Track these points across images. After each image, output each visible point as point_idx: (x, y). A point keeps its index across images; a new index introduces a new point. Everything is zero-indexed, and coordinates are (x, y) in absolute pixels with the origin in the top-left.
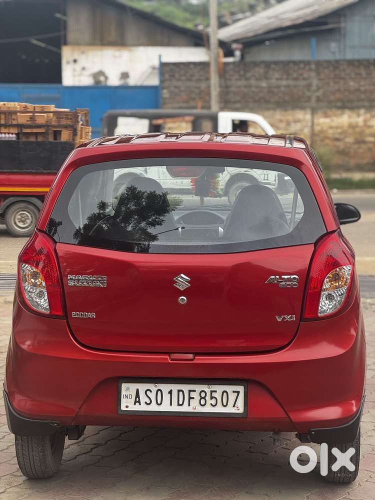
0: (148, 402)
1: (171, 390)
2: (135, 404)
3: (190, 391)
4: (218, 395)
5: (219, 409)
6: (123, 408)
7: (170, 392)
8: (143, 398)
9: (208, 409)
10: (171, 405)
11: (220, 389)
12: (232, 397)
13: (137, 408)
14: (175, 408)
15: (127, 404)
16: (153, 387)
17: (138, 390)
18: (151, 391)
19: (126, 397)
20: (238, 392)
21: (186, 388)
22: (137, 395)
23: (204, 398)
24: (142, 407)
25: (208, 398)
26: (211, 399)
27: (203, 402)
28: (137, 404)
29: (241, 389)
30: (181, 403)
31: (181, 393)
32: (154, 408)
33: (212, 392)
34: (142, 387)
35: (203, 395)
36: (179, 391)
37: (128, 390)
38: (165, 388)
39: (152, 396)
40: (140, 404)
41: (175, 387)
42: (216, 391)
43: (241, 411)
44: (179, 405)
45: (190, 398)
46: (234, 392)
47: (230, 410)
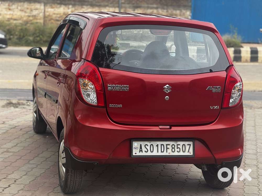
0: (146, 151)
1: (158, 145)
2: (140, 152)
3: (167, 145)
4: (180, 147)
5: (181, 153)
6: (134, 154)
7: (157, 146)
8: (144, 149)
9: (176, 154)
10: (158, 152)
11: (181, 143)
12: (187, 147)
13: (141, 154)
14: (160, 154)
15: (136, 152)
17: (141, 145)
18: (147, 145)
19: (135, 148)
20: (190, 145)
21: (165, 143)
22: (141, 147)
23: (174, 148)
24: (144, 154)
25: (176, 148)
27: (173, 150)
28: (141, 152)
29: (191, 143)
30: (162, 151)
31: (162, 146)
32: (149, 154)
33: (177, 145)
34: (143, 143)
35: (173, 146)
36: (161, 145)
38: (155, 143)
39: (148, 148)
40: (142, 152)
41: (159, 143)
42: (179, 145)
43: (192, 154)
44: (162, 152)
45: (167, 148)
46: (188, 145)
47: (186, 154)
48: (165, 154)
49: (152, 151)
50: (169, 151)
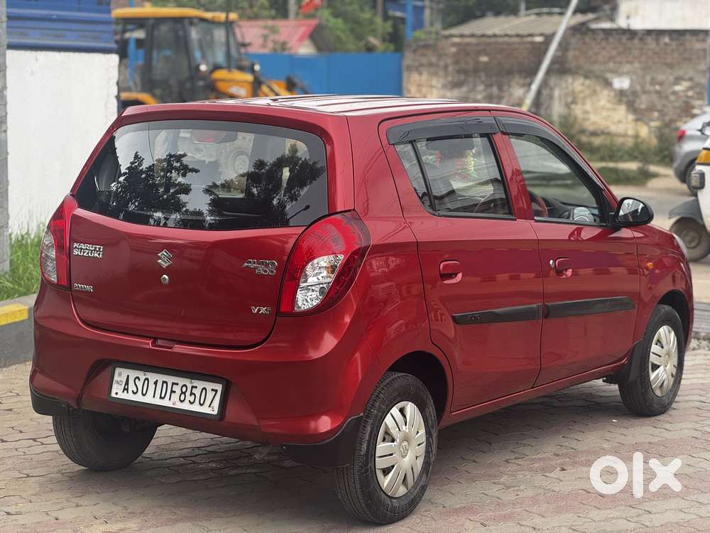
3: (173, 384)
4: (197, 392)
6: (113, 395)
7: (156, 383)
9: (185, 406)
12: (210, 395)
15: (117, 392)
16: (142, 375)
17: (128, 376)
19: (118, 382)
20: (216, 391)
21: (170, 379)
23: (184, 393)
25: (188, 394)
26: (191, 395)
27: (182, 398)
28: (125, 391)
29: (219, 387)
30: (163, 396)
31: (165, 385)
33: (193, 387)
34: (133, 374)
35: (184, 389)
36: (164, 382)
37: (121, 375)
38: (153, 377)
40: (128, 392)
42: (196, 387)
43: (215, 412)
44: (161, 398)
45: (172, 392)
46: (212, 390)
47: (205, 410)
48: (166, 403)
49: (144, 393)
50: (175, 397)
